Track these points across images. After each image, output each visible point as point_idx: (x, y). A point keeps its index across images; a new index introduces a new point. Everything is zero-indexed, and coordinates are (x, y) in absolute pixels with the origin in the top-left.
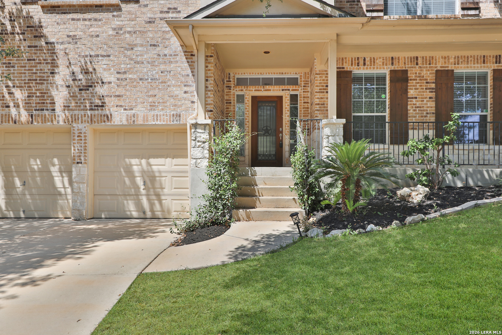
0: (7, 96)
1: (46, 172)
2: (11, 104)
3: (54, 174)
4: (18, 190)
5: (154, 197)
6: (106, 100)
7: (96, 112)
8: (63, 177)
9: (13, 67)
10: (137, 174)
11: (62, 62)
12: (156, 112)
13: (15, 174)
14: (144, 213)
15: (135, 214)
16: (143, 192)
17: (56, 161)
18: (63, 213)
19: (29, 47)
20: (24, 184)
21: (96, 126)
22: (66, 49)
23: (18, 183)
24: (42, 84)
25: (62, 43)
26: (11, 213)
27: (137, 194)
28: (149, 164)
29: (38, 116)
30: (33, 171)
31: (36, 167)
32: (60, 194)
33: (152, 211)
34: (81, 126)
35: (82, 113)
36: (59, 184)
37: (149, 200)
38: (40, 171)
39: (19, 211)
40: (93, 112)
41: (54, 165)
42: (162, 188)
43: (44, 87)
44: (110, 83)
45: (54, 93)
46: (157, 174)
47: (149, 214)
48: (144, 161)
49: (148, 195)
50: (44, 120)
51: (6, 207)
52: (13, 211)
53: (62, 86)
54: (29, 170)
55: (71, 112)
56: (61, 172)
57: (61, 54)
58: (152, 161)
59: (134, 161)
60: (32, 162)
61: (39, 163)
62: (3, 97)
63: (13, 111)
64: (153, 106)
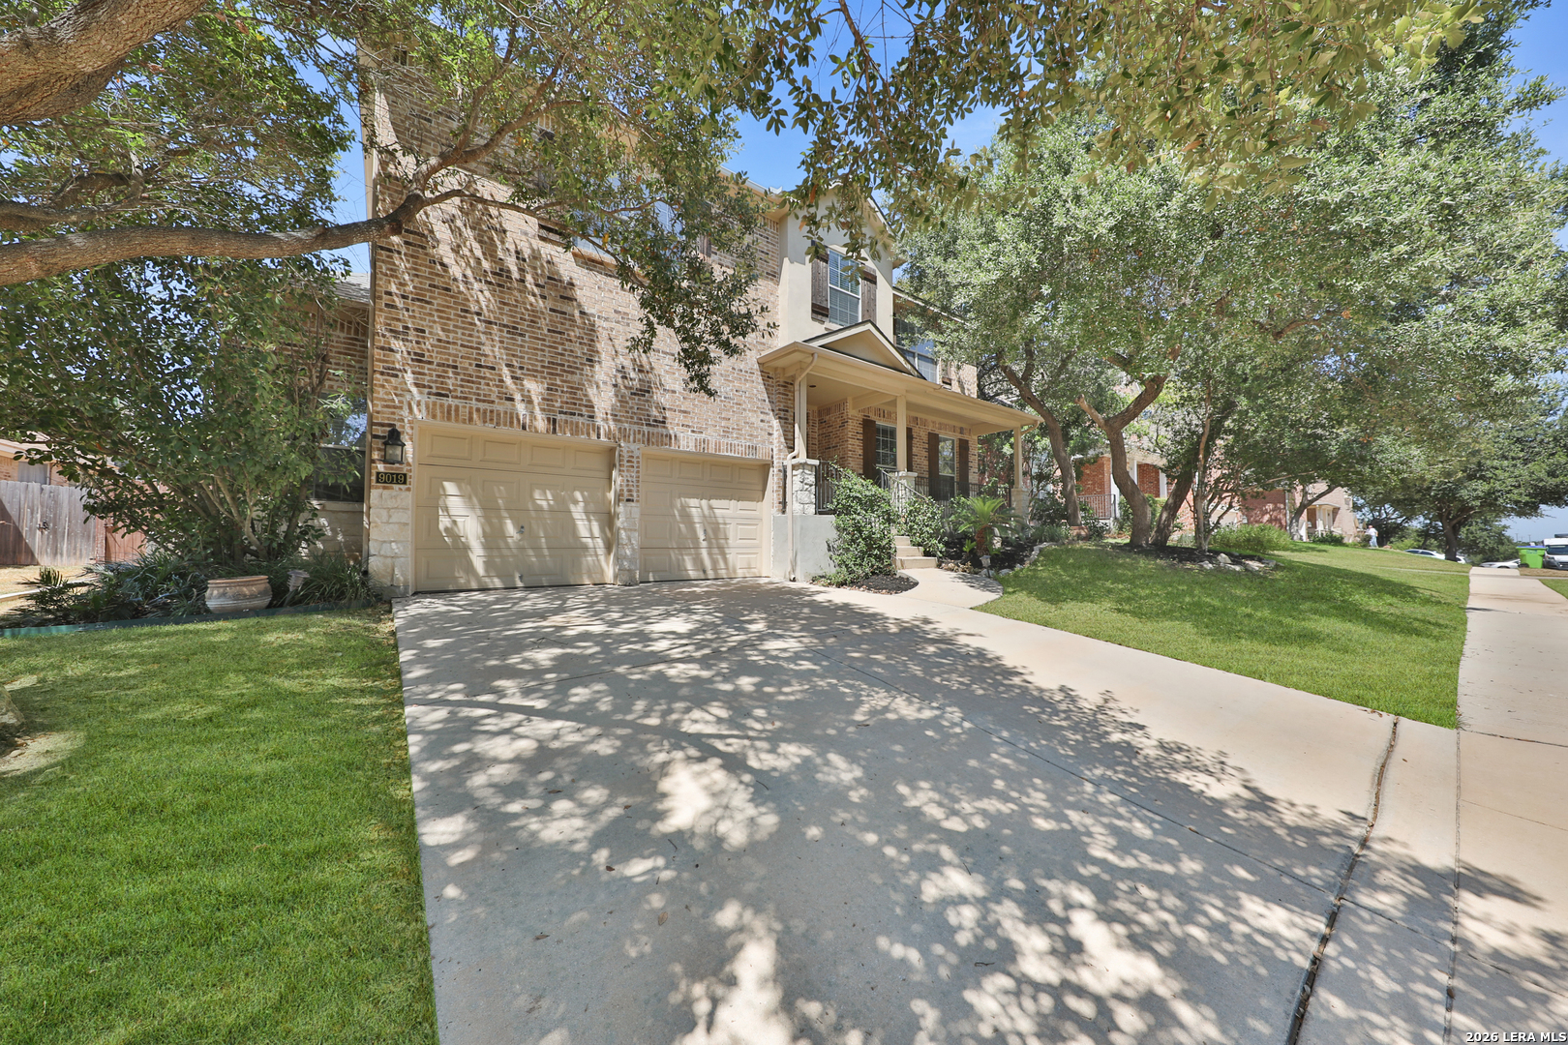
0: (508, 381)
1: (561, 512)
2: (518, 397)
3: (576, 516)
4: (510, 540)
5: (716, 551)
6: (668, 414)
7: (655, 430)
8: (589, 521)
9: (521, 335)
10: (696, 520)
11: (602, 346)
12: (730, 441)
13: (505, 514)
14: (704, 572)
15: (692, 574)
16: (704, 544)
17: (578, 495)
18: (590, 577)
19: (551, 310)
20: (521, 529)
21: (653, 450)
22: (612, 329)
23: (510, 528)
24: (573, 373)
25: (606, 319)
26: (496, 580)
27: (697, 547)
28: (711, 508)
29: (566, 422)
30: (539, 509)
31: (544, 504)
32: (585, 548)
33: (715, 569)
34: (634, 447)
35: (636, 428)
36: (583, 531)
37: (710, 554)
38: (551, 510)
39: (513, 576)
40: (651, 429)
41: (576, 502)
42: (727, 539)
43: (576, 378)
44: (674, 392)
45: (592, 392)
46: (721, 521)
47: (711, 574)
48: (704, 502)
49: (710, 548)
50: (576, 430)
51: (486, 571)
52: (498, 576)
53: (605, 383)
54: (530, 507)
55: (619, 425)
56: (586, 513)
57: (603, 335)
58: (714, 503)
59: (693, 502)
60: (537, 495)
61: (550, 497)
62: (502, 381)
63: (521, 408)
64: (726, 432)
